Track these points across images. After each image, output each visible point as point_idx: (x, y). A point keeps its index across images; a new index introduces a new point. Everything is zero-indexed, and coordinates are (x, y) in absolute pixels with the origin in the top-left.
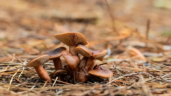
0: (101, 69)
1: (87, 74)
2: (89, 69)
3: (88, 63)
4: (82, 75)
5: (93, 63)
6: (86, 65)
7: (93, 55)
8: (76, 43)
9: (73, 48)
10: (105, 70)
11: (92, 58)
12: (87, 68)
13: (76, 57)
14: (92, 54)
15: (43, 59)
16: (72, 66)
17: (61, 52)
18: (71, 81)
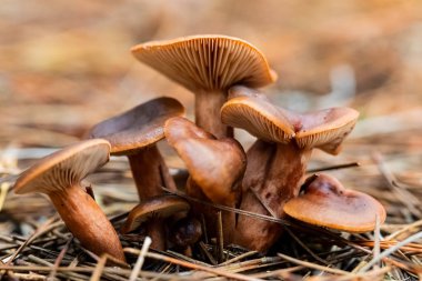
0: (334, 189)
1: (274, 218)
2: (284, 194)
3: (275, 169)
4: (255, 220)
5: (299, 168)
6: (268, 176)
7: (301, 134)
8: (225, 81)
9: (209, 103)
10: (351, 196)
11: (296, 147)
12: (272, 187)
13: (228, 146)
14: (297, 130)
15: (86, 157)
16: (212, 188)
17: (161, 124)
18: (206, 247)
